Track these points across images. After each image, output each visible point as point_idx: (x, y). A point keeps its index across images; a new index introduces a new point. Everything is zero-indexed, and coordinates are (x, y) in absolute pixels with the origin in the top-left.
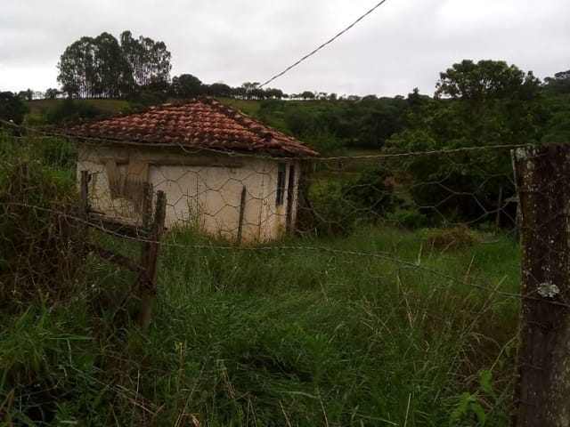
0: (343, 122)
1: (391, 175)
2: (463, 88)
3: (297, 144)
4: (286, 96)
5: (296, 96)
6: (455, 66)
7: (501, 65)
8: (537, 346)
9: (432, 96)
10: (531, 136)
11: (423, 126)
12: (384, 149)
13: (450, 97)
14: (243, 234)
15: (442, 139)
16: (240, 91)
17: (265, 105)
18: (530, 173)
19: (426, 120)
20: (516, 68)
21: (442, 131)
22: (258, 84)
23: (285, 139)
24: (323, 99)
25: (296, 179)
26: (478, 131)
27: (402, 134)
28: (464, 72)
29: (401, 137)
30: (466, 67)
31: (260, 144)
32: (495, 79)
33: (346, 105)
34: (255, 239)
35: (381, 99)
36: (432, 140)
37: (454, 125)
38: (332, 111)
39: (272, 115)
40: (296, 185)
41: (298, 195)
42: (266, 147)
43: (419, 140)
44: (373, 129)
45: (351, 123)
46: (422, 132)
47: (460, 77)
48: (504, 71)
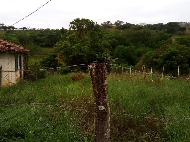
0: (39, 38)
1: (57, 56)
2: (77, 27)
3: (21, 48)
4: (16, 29)
5: (20, 29)
6: (74, 20)
7: (88, 20)
8: (100, 126)
9: (68, 29)
10: (98, 42)
12: (54, 47)
13: (74, 30)
15: (73, 44)
17: (8, 32)
18: (94, 73)
19: (67, 38)
21: (72, 41)
22: (4, 24)
23: (17, 46)
24: (31, 30)
25: (22, 60)
26: (83, 41)
27: (60, 42)
28: (77, 21)
29: (59, 43)
31: (6, 49)
32: (87, 25)
33: (39, 32)
35: (52, 30)
36: (69, 44)
37: (76, 39)
38: (34, 34)
39: (11, 35)
40: (22, 63)
41: (24, 66)
42: (8, 50)
43: (65, 44)
44: (50, 40)
45: (42, 38)
46: (66, 42)
47: (76, 24)
48: (89, 22)
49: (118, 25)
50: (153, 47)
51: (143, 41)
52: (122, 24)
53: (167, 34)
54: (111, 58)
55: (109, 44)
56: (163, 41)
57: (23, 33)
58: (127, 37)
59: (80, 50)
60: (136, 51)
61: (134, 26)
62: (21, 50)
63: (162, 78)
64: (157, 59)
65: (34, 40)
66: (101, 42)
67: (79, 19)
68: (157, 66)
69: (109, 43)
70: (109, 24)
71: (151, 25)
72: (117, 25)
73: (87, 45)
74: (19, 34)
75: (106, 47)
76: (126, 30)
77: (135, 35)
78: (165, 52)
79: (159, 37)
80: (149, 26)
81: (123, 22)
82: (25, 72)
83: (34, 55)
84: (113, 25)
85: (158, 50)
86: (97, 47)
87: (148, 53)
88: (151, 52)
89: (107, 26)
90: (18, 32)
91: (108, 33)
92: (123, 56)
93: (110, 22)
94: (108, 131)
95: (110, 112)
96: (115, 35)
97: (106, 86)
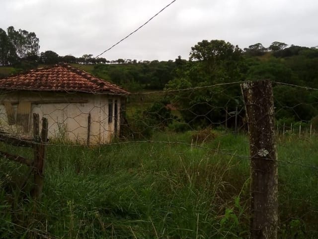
0: (141, 75)
1: (170, 103)
2: (204, 55)
4: (108, 62)
5: (114, 62)
6: (199, 43)
7: (222, 42)
8: (260, 181)
9: (188, 60)
11: (184, 76)
12: (165, 89)
13: (197, 60)
14: (91, 141)
15: (195, 83)
16: (81, 60)
17: (96, 67)
18: (251, 95)
19: (186, 73)
20: (230, 44)
22: (92, 55)
23: (111, 85)
24: (129, 63)
25: (119, 108)
26: (213, 78)
28: (203, 47)
29: (173, 82)
30: (204, 44)
31: (97, 89)
32: (220, 50)
33: (142, 66)
34: (98, 143)
35: (161, 62)
36: (190, 83)
37: (200, 75)
38: (135, 69)
40: (119, 111)
41: (120, 117)
42: (101, 90)
43: (183, 84)
44: (157, 79)
45: (146, 76)
46: (184, 79)
47: (202, 49)
48: (224, 45)
49: (275, 50)
52: (283, 48)
57: (119, 69)
58: (293, 70)
59: (208, 93)
61: (306, 51)
62: (117, 91)
65: (135, 78)
67: (206, 41)
70: (259, 48)
72: (273, 49)
76: (290, 57)
77: (309, 67)
81: (286, 45)
82: (121, 126)
84: (266, 49)
89: (256, 51)
90: (111, 67)
91: (258, 64)
93: (260, 45)
94: (275, 192)
95: (278, 159)
96: (271, 66)
97: (271, 116)
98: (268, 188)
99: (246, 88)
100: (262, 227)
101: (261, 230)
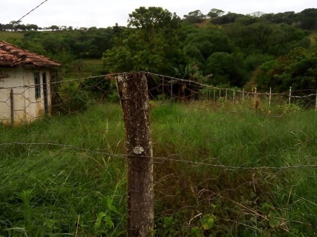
0: (78, 43)
1: (109, 73)
2: (142, 22)
3: (46, 60)
4: (40, 29)
5: (48, 29)
6: (136, 10)
7: (160, 9)
8: (136, 180)
9: (127, 27)
10: (178, 47)
11: (123, 45)
12: (103, 58)
13: (136, 27)
15: (134, 51)
16: (9, 26)
17: (27, 35)
18: (126, 89)
19: (124, 41)
20: (168, 11)
21: (133, 46)
22: (21, 21)
23: (38, 57)
24: (64, 30)
25: (48, 81)
26: (152, 46)
27: (112, 49)
29: (112, 52)
30: (142, 11)
31: (18, 62)
32: (158, 17)
33: (79, 33)
34: (22, 121)
35: (100, 29)
36: (128, 52)
37: (139, 43)
38: (71, 37)
39: (32, 40)
40: (48, 85)
41: (51, 90)
42: (22, 63)
43: (121, 53)
44: (96, 47)
45: (83, 44)
46: (123, 48)
47: (139, 16)
48: (161, 12)
49: (213, 17)
50: (275, 54)
51: (259, 44)
52: (221, 15)
53: (300, 31)
54: (201, 73)
55: (199, 51)
56: (294, 43)
57: (53, 36)
58: (229, 37)
59: (147, 62)
60: (245, 61)
61: (242, 18)
62: (42, 64)
63: (286, 107)
64: (281, 74)
65: (71, 46)
66: (183, 47)
67: (144, 8)
68: (281, 86)
69: (198, 48)
70: (199, 15)
71: (273, 14)
72: (211, 16)
73: (158, 54)
74: (46, 37)
75: (192, 56)
76: (227, 24)
77: (244, 34)
78: (296, 61)
79: (286, 36)
80: (269, 17)
81: (223, 12)
83: (72, 72)
84: (205, 16)
85: (283, 59)
86: (176, 55)
87: (266, 65)
88: (270, 63)
89: (194, 19)
90: (43, 34)
91: (196, 32)
92: (222, 71)
93: (199, 12)
94: (151, 189)
95: (153, 156)
96: (209, 33)
97: (146, 111)
98: (144, 185)
99: (121, 82)
100: (138, 226)
101: (137, 229)
